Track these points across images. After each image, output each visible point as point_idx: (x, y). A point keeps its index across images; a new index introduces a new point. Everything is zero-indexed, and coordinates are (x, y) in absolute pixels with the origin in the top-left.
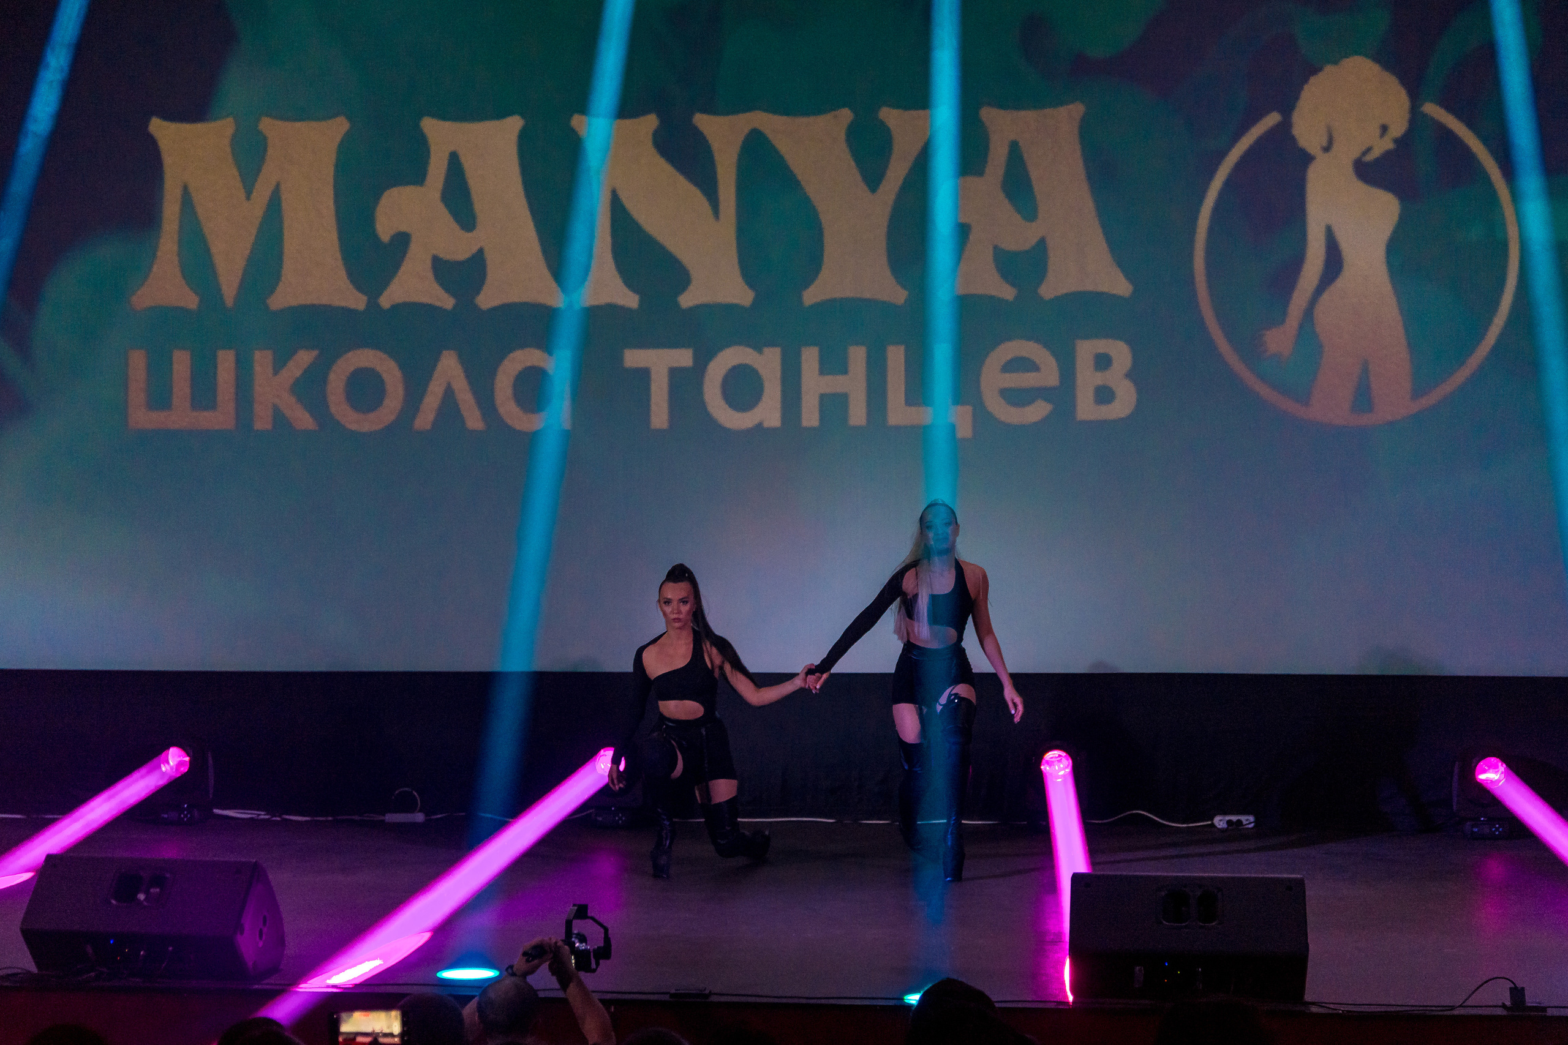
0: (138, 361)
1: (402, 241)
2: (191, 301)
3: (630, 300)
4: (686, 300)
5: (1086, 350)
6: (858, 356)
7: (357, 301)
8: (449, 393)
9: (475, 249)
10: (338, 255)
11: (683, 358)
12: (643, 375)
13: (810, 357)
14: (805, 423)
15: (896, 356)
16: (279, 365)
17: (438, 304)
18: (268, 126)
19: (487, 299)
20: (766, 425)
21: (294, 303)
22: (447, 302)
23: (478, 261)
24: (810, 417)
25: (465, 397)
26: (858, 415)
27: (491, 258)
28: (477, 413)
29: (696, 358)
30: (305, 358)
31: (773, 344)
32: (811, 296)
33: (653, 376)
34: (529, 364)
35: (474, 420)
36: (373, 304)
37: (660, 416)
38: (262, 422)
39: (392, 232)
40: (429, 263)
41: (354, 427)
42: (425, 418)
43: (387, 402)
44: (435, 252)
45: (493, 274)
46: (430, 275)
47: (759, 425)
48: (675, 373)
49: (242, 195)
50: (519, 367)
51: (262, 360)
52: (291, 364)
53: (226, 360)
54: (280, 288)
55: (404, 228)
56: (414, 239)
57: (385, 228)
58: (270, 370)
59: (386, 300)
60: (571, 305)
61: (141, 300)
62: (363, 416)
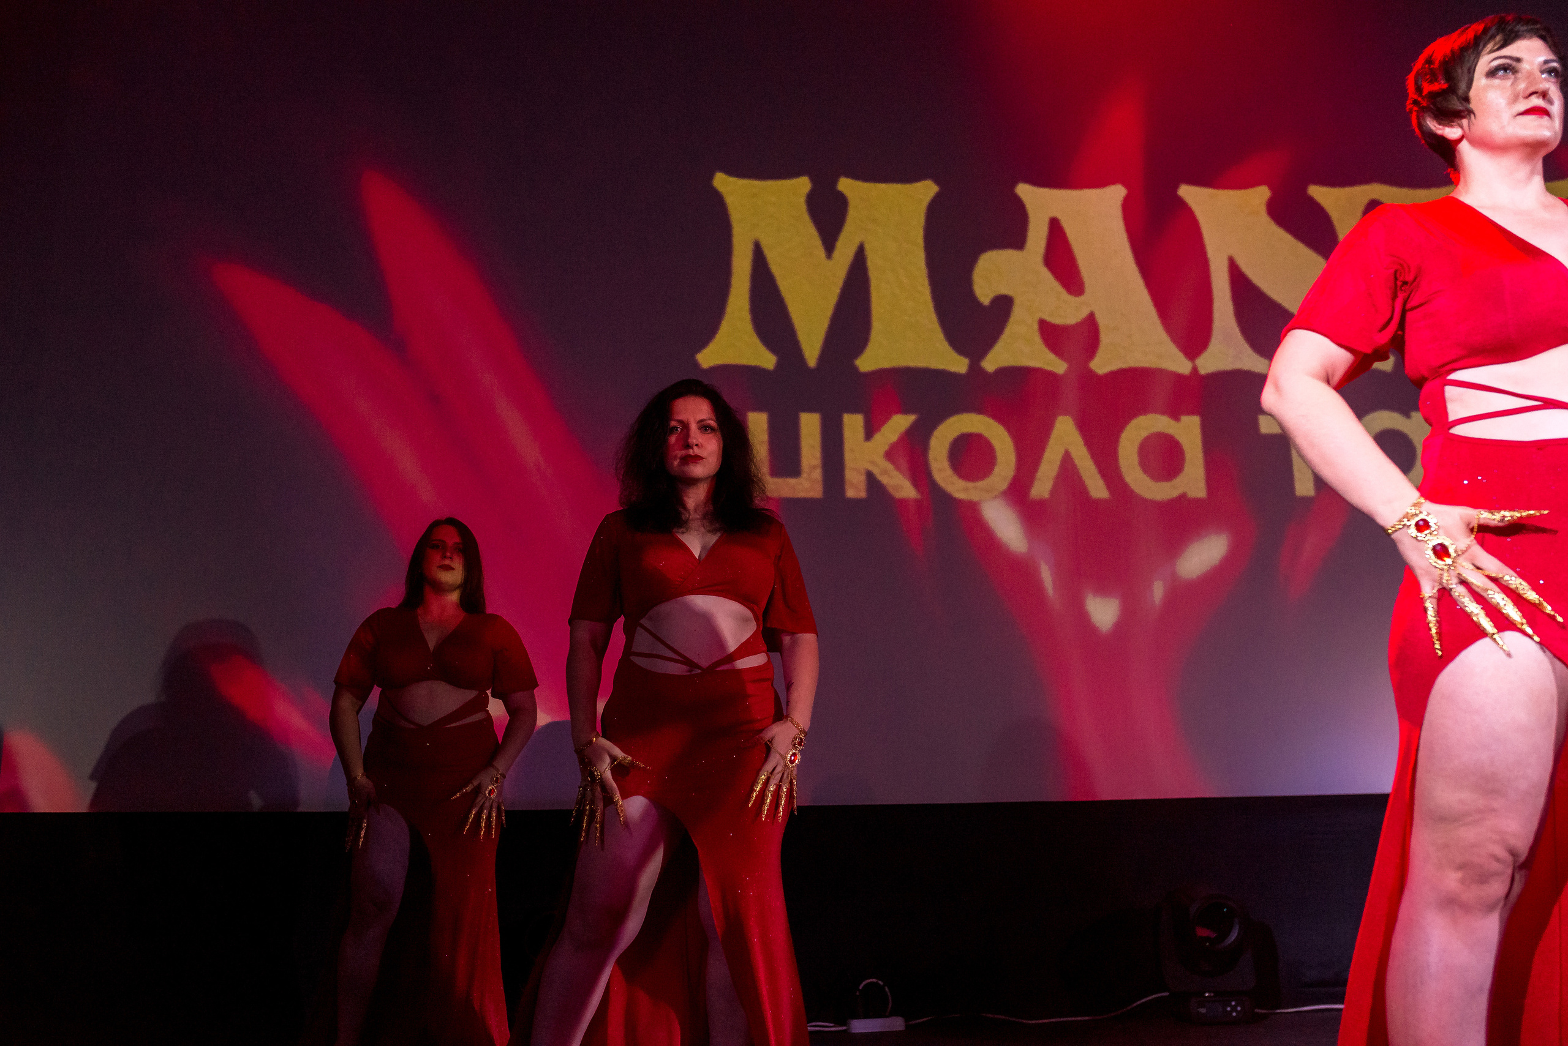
1: (1003, 305)
2: (767, 360)
3: (1260, 365)
7: (959, 365)
8: (1067, 461)
9: (1083, 314)
10: (934, 317)
16: (870, 432)
17: (1049, 368)
18: (845, 185)
19: (1101, 364)
21: (884, 365)
22: (1059, 367)
23: (1089, 326)
25: (1086, 464)
27: (1102, 321)
28: (1100, 481)
30: (899, 424)
34: (1154, 430)
35: (1098, 489)
36: (975, 367)
37: (1305, 484)
38: (855, 488)
39: (992, 295)
40: (1036, 327)
41: (961, 495)
42: (1042, 487)
43: (997, 469)
44: (1042, 316)
45: (1105, 338)
46: (1038, 339)
49: (821, 252)
50: (1144, 434)
51: (853, 424)
52: (886, 429)
54: (869, 350)
55: (1004, 291)
56: (1017, 302)
57: (985, 288)
58: (861, 435)
59: (991, 363)
60: (1195, 370)
61: (708, 358)
62: (970, 485)
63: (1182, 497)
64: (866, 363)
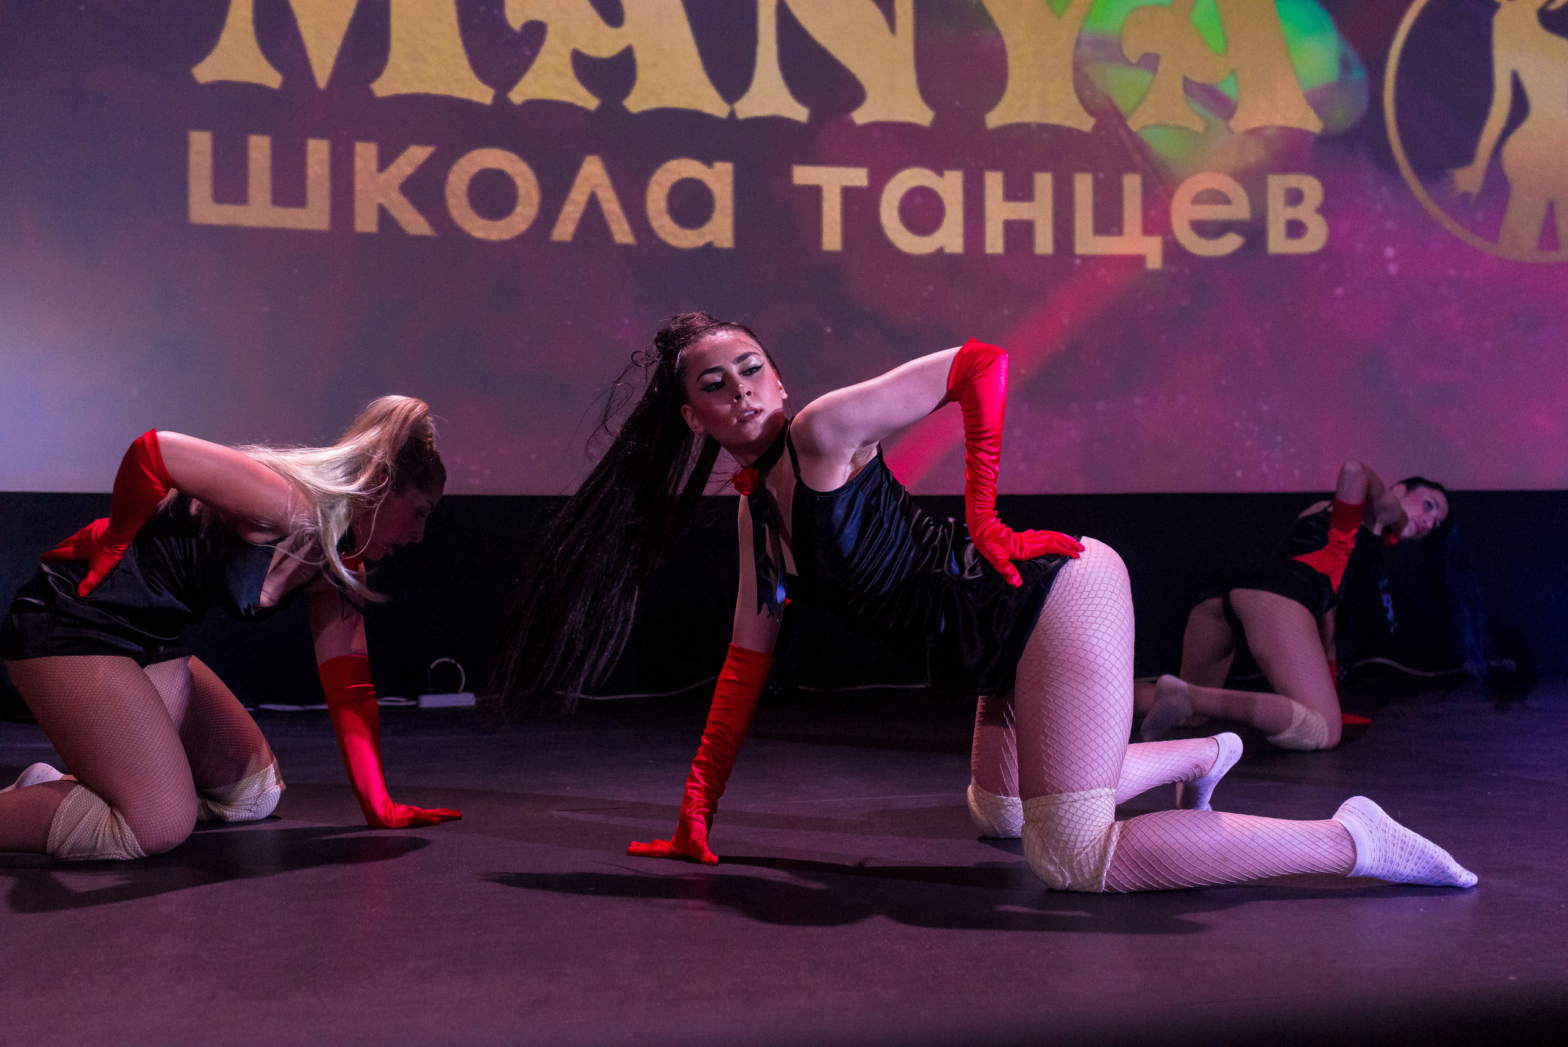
0: (201, 143)
1: (536, 32)
2: (272, 79)
3: (800, 113)
4: (861, 116)
5: (1277, 185)
6: (1044, 182)
7: (483, 94)
8: (593, 204)
9: (622, 47)
10: (458, 41)
11: (858, 177)
12: (814, 193)
13: (994, 182)
14: (989, 250)
15: (1083, 185)
16: (385, 161)
17: (579, 103)
19: (636, 102)
20: (948, 250)
21: (404, 90)
22: (590, 102)
23: (626, 61)
24: (994, 243)
25: (611, 206)
26: (1044, 243)
27: (639, 56)
28: (626, 226)
29: (872, 177)
30: (416, 155)
31: (954, 167)
32: (994, 119)
33: (826, 195)
34: (685, 175)
35: (622, 233)
36: (501, 98)
37: (832, 239)
38: (366, 222)
39: (524, 20)
40: (567, 59)
41: (479, 234)
42: (564, 230)
43: (519, 209)
44: (573, 46)
45: (643, 74)
46: (570, 71)
47: (940, 251)
48: (849, 194)
50: (676, 178)
51: (365, 153)
52: (401, 160)
53: (318, 152)
54: (387, 73)
55: (537, 16)
56: (551, 30)
57: (517, 12)
58: (374, 165)
59: (518, 95)
60: (732, 114)
61: (206, 72)
62: (490, 223)
63: (709, 246)
64: (384, 87)
